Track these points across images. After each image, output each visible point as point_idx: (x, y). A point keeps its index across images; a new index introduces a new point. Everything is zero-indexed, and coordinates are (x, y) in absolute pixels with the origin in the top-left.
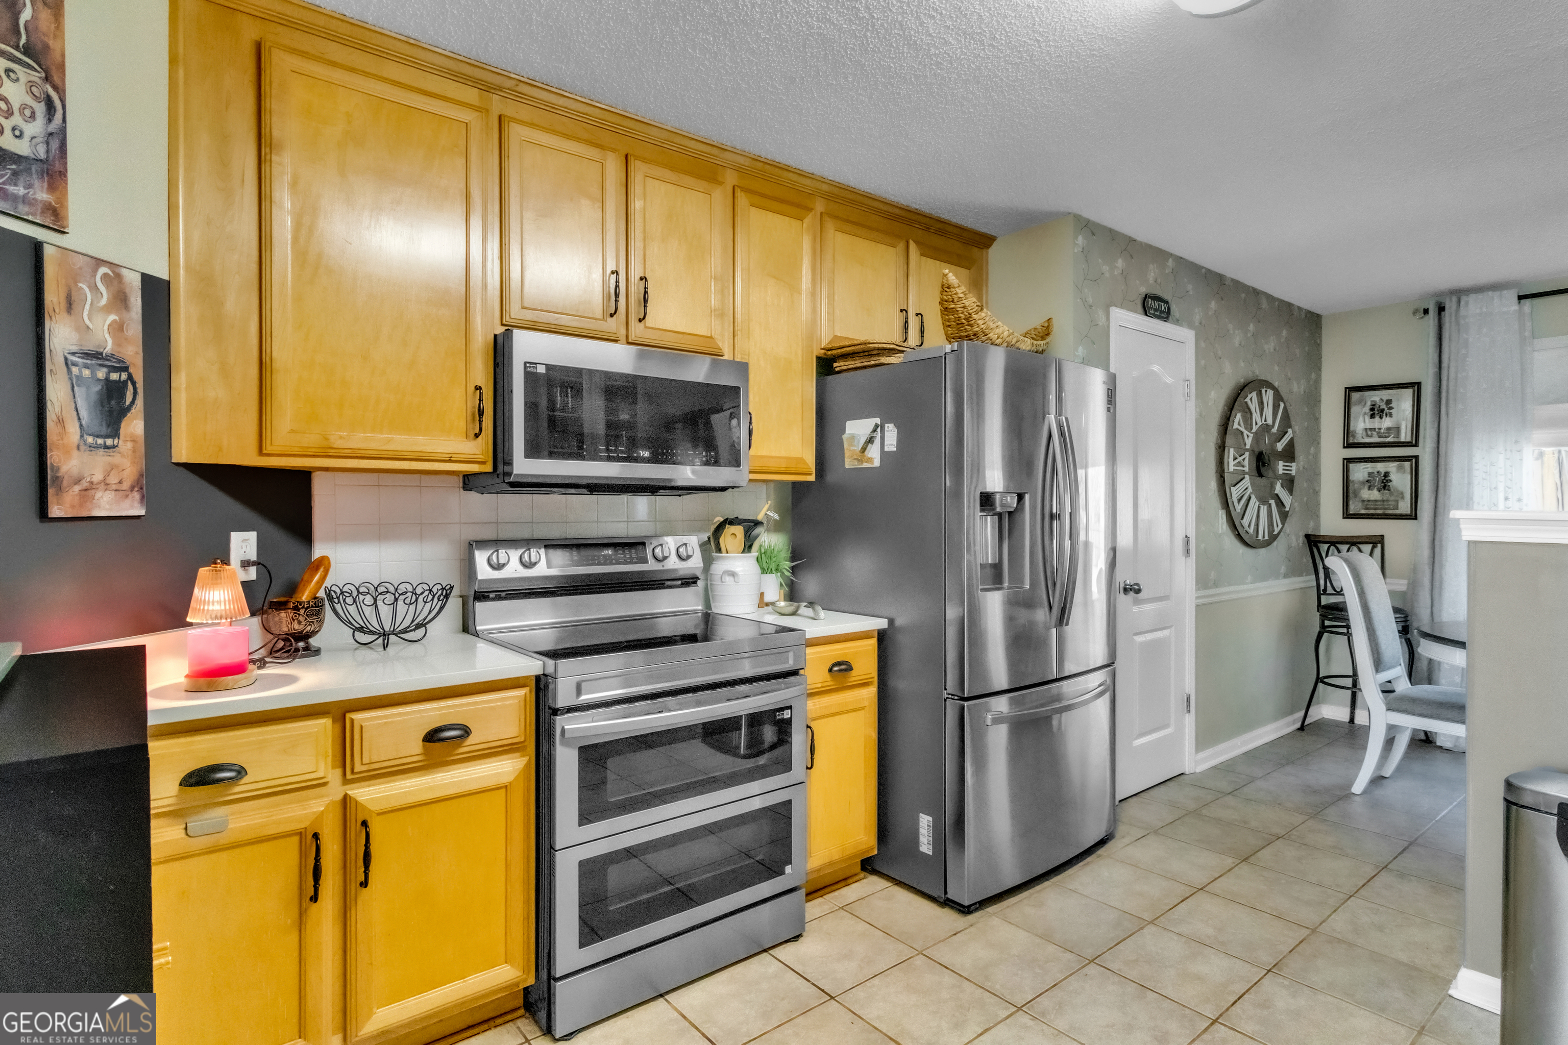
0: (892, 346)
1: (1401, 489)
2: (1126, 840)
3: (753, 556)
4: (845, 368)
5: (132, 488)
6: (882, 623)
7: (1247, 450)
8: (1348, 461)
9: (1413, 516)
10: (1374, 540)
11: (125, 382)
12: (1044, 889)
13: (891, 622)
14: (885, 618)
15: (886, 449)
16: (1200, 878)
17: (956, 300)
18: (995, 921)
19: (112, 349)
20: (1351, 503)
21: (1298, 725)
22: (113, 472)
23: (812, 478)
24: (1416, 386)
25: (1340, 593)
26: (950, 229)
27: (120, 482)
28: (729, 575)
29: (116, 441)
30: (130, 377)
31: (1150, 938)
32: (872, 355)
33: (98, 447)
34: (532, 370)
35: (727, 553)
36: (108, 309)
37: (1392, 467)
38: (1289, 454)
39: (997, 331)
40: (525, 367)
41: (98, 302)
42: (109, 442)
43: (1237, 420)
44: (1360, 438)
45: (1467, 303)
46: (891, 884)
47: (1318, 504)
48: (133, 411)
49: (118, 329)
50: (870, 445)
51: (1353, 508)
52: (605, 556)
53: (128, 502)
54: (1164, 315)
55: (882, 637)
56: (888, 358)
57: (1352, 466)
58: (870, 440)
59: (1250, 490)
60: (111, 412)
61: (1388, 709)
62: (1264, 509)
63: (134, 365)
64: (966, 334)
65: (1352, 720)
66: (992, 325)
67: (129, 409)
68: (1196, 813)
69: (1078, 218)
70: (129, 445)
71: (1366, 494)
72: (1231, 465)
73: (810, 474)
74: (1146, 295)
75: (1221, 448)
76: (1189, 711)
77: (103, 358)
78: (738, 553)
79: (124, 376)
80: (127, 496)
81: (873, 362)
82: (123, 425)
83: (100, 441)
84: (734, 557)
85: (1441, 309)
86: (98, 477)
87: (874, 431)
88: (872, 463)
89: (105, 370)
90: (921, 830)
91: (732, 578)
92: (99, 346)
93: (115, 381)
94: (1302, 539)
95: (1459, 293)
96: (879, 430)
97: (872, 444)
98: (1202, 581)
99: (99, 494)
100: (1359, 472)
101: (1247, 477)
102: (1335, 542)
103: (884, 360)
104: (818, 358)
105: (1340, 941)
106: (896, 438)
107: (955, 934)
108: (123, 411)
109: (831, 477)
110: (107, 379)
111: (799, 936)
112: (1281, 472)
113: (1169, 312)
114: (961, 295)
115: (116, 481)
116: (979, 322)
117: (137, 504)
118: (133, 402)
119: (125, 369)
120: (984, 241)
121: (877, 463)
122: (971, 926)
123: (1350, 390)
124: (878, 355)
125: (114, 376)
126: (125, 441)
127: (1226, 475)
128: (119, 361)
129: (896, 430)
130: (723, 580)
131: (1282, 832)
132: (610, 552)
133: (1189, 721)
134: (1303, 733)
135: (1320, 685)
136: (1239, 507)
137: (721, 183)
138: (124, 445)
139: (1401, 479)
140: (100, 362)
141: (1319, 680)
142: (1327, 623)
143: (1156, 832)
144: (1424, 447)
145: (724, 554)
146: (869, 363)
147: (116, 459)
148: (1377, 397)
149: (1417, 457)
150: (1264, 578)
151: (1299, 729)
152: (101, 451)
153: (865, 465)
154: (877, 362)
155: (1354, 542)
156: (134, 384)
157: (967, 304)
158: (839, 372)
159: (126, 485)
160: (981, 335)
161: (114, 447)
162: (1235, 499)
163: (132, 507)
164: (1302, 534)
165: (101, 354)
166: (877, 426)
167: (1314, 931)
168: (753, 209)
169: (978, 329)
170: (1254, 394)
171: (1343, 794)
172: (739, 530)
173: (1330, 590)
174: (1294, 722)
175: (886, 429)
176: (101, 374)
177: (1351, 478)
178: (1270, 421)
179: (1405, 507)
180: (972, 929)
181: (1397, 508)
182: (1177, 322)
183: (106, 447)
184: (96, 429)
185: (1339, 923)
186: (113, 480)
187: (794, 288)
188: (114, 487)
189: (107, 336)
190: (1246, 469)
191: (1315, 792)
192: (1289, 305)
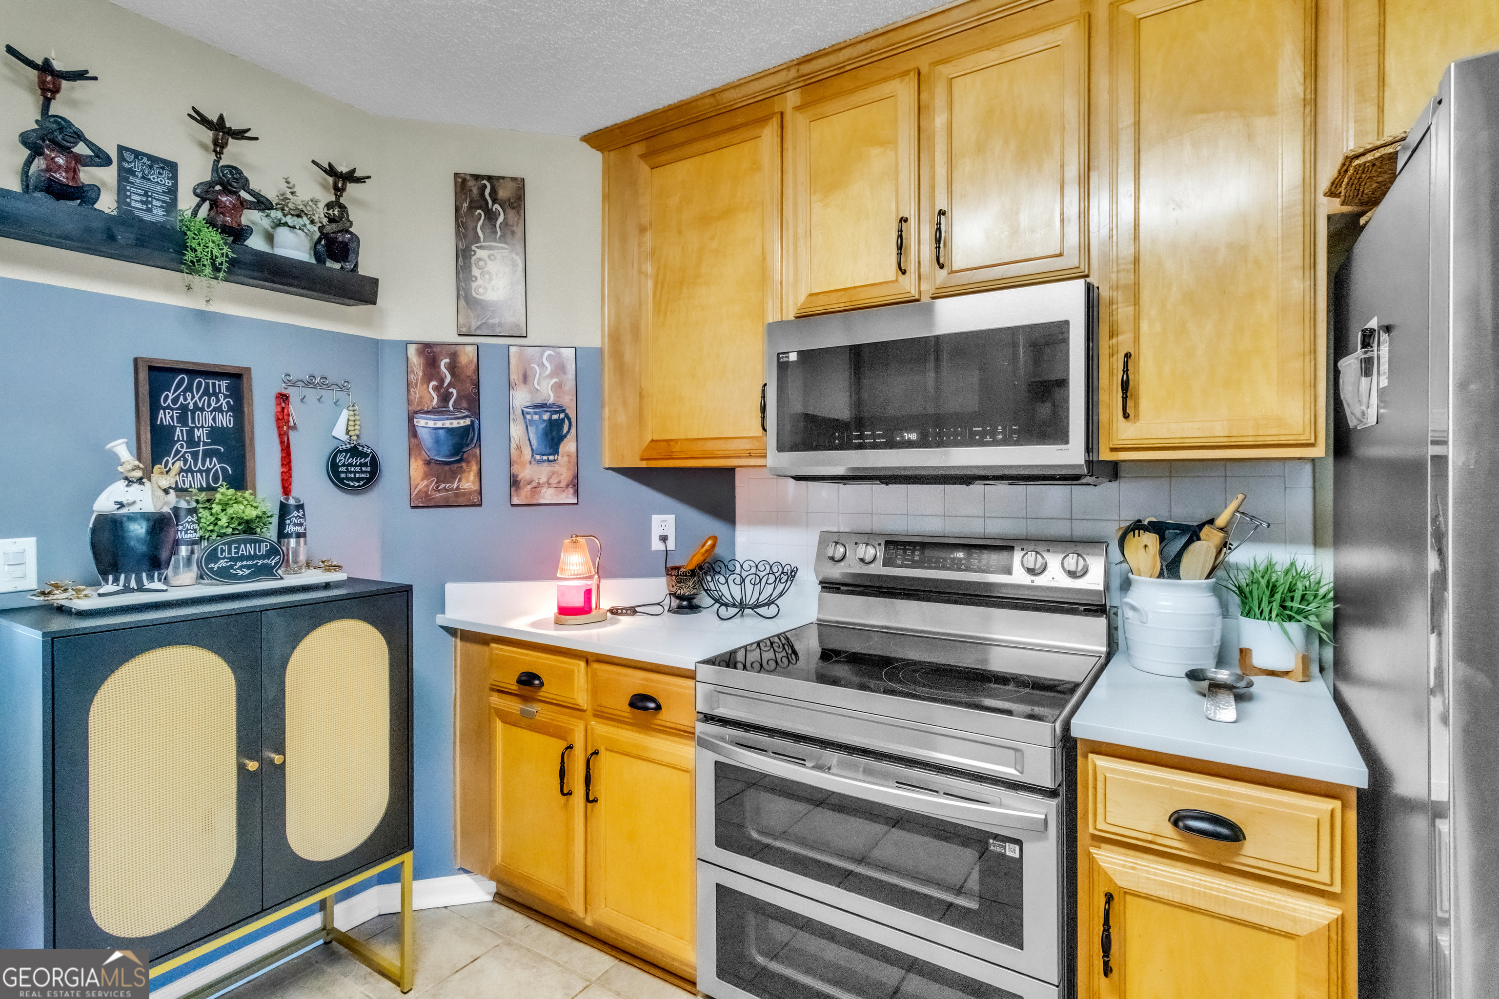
5: (567, 486)
11: (563, 420)
19: (554, 400)
22: (554, 476)
27: (559, 482)
29: (556, 457)
30: (567, 416)
33: (544, 461)
34: (785, 360)
36: (551, 376)
40: (778, 358)
41: (544, 373)
42: (551, 458)
48: (568, 437)
49: (558, 387)
52: (954, 559)
53: (564, 495)
60: (552, 439)
63: (569, 407)
67: (565, 436)
70: (566, 459)
77: (548, 407)
78: (1155, 577)
79: (562, 416)
80: (564, 491)
82: (561, 447)
83: (545, 458)
86: (543, 480)
89: (549, 414)
92: (545, 400)
93: (556, 420)
99: (544, 490)
108: (562, 438)
110: (550, 420)
115: (556, 481)
117: (571, 496)
118: (568, 432)
119: (563, 411)
125: (555, 417)
126: (562, 456)
128: (559, 407)
132: (960, 555)
138: (562, 459)
140: (545, 409)
147: (556, 468)
152: (546, 464)
156: (569, 419)
159: (563, 484)
161: (555, 460)
163: (567, 498)
165: (546, 404)
176: (546, 417)
183: (549, 461)
184: (543, 451)
186: (554, 481)
188: (555, 485)
189: (550, 392)
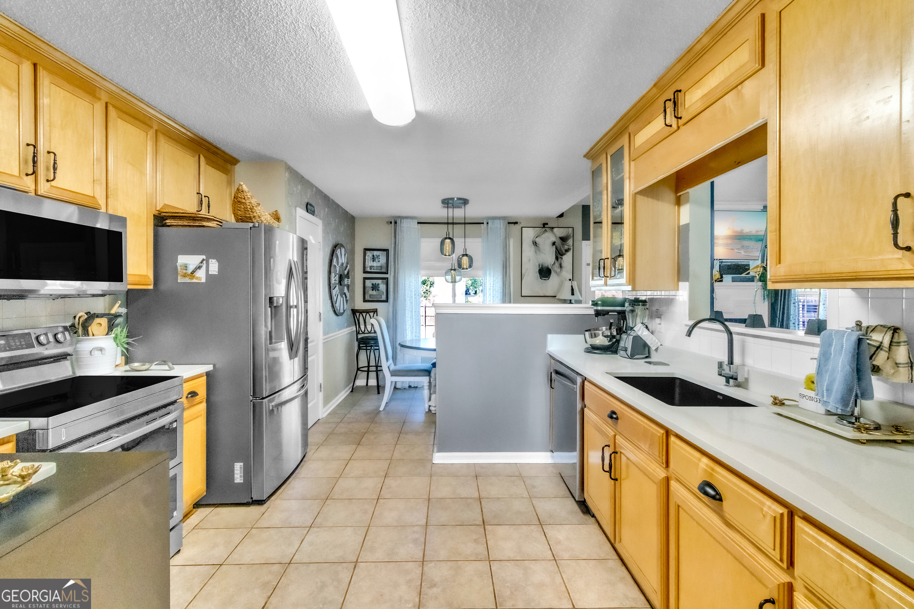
0: (212, 218)
1: (382, 290)
2: (312, 452)
3: (111, 337)
4: (175, 224)
6: (210, 368)
7: (337, 274)
8: (365, 279)
9: (387, 301)
10: (374, 310)
12: (291, 482)
13: (214, 366)
14: (211, 364)
15: (210, 273)
16: (348, 456)
17: (246, 198)
18: (278, 502)
20: (366, 296)
21: (351, 390)
23: (151, 287)
24: (387, 251)
25: (375, 332)
26: (219, 152)
28: (98, 350)
31: (343, 484)
32: (198, 220)
35: (93, 335)
37: (379, 282)
38: (348, 276)
39: (265, 217)
43: (334, 262)
44: (368, 270)
45: (403, 222)
46: (213, 508)
47: (354, 296)
50: (198, 270)
51: (367, 298)
54: (313, 213)
55: (208, 374)
56: (207, 223)
57: (366, 280)
58: (199, 267)
59: (338, 291)
61: (391, 376)
62: (342, 298)
64: (249, 216)
65: (367, 385)
66: (263, 214)
68: (332, 433)
69: (286, 163)
71: (371, 292)
72: (333, 281)
73: (150, 285)
74: (307, 203)
75: (330, 272)
76: (321, 391)
78: (104, 335)
81: (197, 224)
84: (101, 338)
85: (396, 223)
87: (202, 262)
88: (201, 280)
90: (236, 472)
91: (100, 352)
94: (350, 311)
95: (402, 218)
96: (205, 262)
97: (200, 269)
98: (325, 333)
100: (369, 283)
101: (337, 285)
102: (361, 312)
103: (205, 224)
104: (154, 215)
105: (400, 460)
106: (217, 267)
107: (263, 514)
109: (164, 286)
111: (179, 550)
112: (346, 283)
113: (314, 212)
114: (249, 197)
116: (257, 211)
120: (233, 161)
121: (203, 280)
122: (268, 508)
123: (366, 250)
124: (201, 220)
127: (331, 285)
129: (217, 263)
130: (92, 354)
131: (365, 431)
132: (3, 342)
133: (321, 395)
134: (353, 393)
135: (359, 372)
136: (335, 298)
137: (99, 99)
139: (382, 287)
141: (358, 369)
142: (361, 345)
143: (322, 445)
144: (390, 274)
145: (91, 337)
146: (194, 224)
148: (375, 253)
149: (388, 278)
150: (341, 329)
151: (351, 392)
153: (194, 281)
154: (200, 224)
155: (367, 312)
157: (252, 202)
158: (169, 226)
160: (257, 217)
162: (334, 295)
164: (350, 309)
166: (203, 260)
167: (391, 459)
168: (119, 119)
169: (256, 215)
170: (339, 249)
171: (377, 412)
172: (104, 321)
173: (361, 332)
174: (349, 389)
175: (210, 262)
177: (366, 286)
178: (343, 262)
179: (384, 298)
180: (269, 509)
181: (381, 298)
182: (316, 216)
185: (397, 455)
187: (142, 173)
190: (337, 282)
191: (368, 414)
192: (346, 212)
